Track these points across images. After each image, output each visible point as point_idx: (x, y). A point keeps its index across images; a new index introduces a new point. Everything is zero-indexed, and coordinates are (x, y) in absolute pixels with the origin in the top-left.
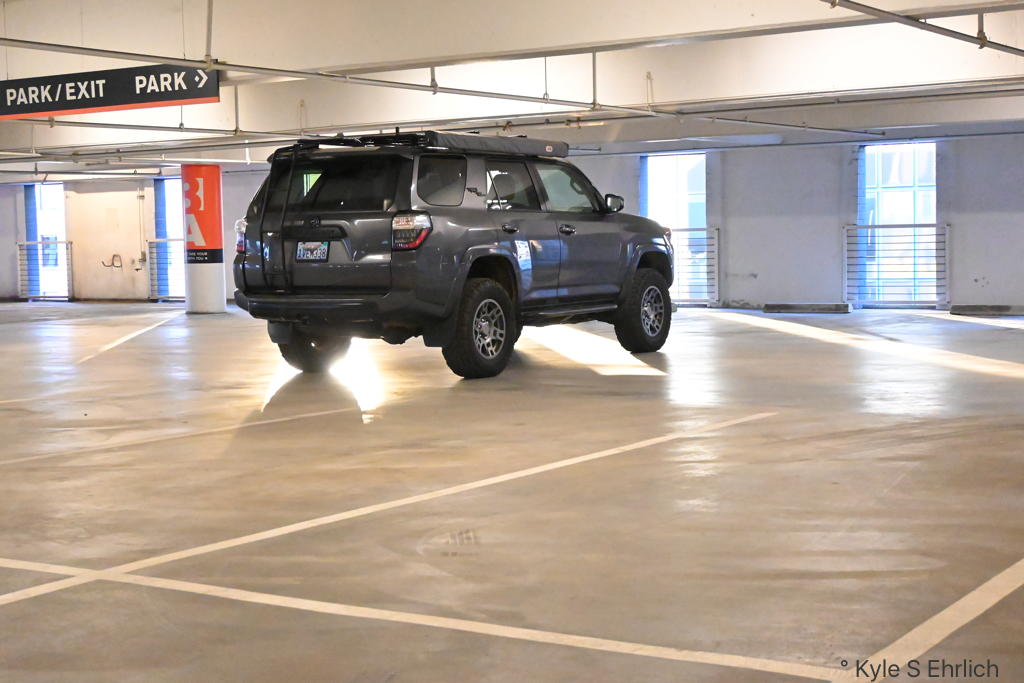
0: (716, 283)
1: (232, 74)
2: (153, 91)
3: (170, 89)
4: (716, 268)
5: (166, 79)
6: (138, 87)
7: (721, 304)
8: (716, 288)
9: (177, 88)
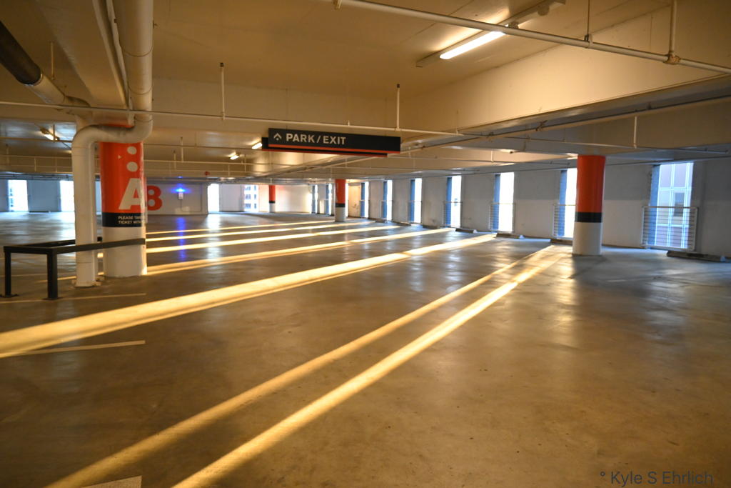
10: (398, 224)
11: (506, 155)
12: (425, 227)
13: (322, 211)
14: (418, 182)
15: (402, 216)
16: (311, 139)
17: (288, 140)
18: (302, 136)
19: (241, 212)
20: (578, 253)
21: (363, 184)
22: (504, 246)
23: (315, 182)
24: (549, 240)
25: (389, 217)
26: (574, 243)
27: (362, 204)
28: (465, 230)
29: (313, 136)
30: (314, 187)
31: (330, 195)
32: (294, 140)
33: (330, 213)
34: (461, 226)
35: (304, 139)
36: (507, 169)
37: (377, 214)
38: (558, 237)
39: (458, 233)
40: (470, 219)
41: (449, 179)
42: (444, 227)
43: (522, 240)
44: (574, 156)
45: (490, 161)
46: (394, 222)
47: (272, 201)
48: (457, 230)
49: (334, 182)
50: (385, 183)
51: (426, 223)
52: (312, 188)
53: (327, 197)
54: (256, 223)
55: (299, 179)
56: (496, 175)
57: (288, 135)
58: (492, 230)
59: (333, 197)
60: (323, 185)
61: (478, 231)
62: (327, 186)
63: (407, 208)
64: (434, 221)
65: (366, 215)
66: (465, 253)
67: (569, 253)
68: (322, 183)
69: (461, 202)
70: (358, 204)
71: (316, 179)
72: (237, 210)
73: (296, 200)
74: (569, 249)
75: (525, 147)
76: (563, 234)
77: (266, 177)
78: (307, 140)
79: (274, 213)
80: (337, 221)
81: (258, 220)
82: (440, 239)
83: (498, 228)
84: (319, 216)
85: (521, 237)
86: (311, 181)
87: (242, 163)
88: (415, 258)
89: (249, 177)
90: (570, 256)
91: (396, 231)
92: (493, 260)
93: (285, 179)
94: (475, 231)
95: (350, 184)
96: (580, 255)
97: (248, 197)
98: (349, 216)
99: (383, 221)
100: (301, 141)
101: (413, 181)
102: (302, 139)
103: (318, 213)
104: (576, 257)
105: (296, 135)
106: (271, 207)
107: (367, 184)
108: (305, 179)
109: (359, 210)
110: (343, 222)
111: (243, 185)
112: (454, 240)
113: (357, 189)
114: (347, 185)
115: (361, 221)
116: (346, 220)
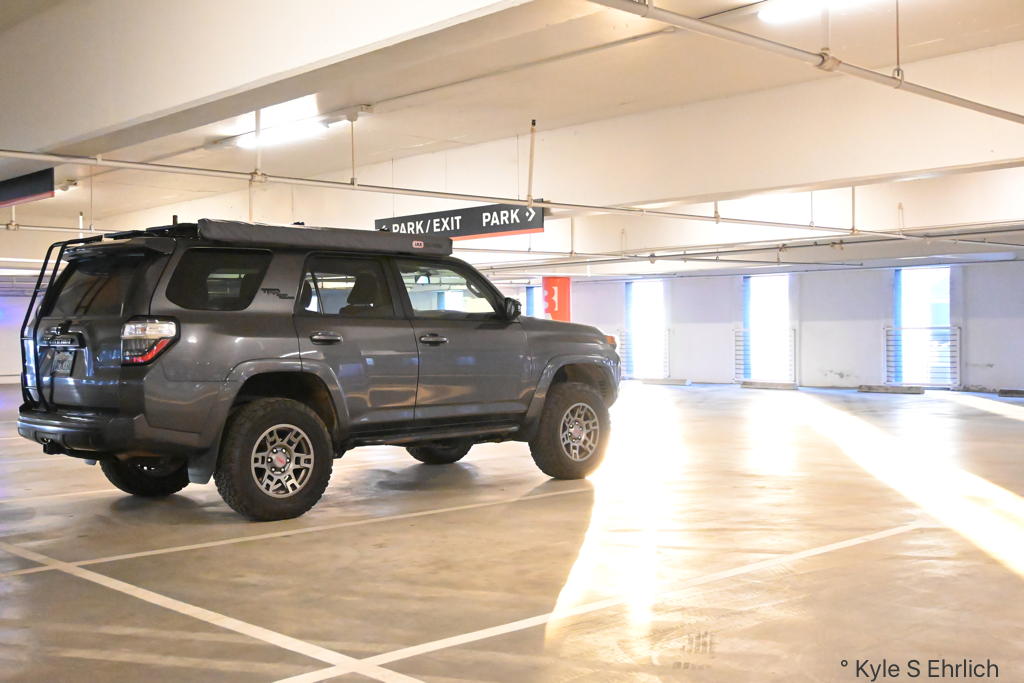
0: (958, 370)
1: (554, 210)
2: (495, 224)
3: (507, 222)
4: (958, 359)
5: (505, 215)
6: (485, 221)
7: (962, 388)
8: (958, 376)
9: (512, 222)
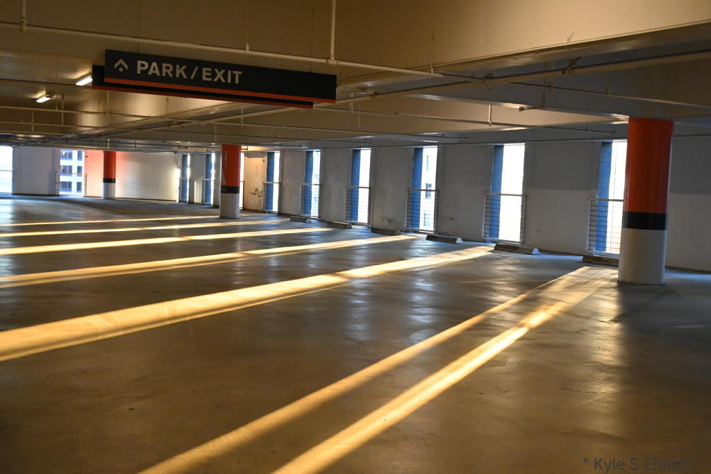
10: (330, 224)
11: (512, 114)
12: (375, 230)
13: (198, 198)
14: (365, 155)
15: (337, 212)
16: (180, 71)
17: (139, 72)
18: (164, 65)
19: (52, 195)
20: (629, 279)
21: (270, 156)
22: (506, 266)
23: (186, 147)
24: (581, 258)
25: (314, 212)
26: (620, 264)
27: (268, 188)
28: (443, 238)
29: (184, 67)
30: (184, 157)
31: (213, 171)
32: (150, 73)
33: (212, 202)
34: (436, 231)
35: (169, 71)
36: (513, 138)
37: (294, 207)
38: (595, 253)
39: (430, 243)
40: (452, 219)
41: (418, 152)
42: (407, 232)
43: (536, 256)
44: (623, 119)
45: (487, 123)
46: (322, 220)
47: (109, 179)
48: (430, 238)
49: (220, 150)
50: (309, 154)
51: (377, 224)
52: (180, 158)
53: (208, 175)
54: (79, 217)
55: (160, 142)
56: (496, 147)
57: (139, 63)
58: (488, 238)
59: (217, 175)
60: (201, 154)
61: (463, 240)
62: (208, 157)
63: (345, 199)
64: (390, 221)
65: (275, 208)
66: (442, 276)
67: (613, 280)
68: (200, 150)
69: (437, 191)
70: (261, 187)
71: (189, 143)
72: (46, 193)
73: (152, 177)
74: (613, 273)
75: (544, 101)
76: (604, 248)
77: (99, 135)
78: (174, 72)
79: (113, 199)
80: (223, 218)
81: (82, 211)
82: (400, 251)
83: (497, 235)
84: (191, 208)
85: (535, 251)
86: (179, 146)
87: (57, 110)
88: (356, 283)
89: (69, 136)
90: (615, 284)
91: (325, 237)
92: (488, 289)
93: (133, 141)
94: (459, 241)
95: (248, 154)
96: (631, 284)
97: (68, 171)
98: (244, 209)
99: (304, 220)
100: (164, 75)
101: (356, 154)
102: (164, 71)
103: (191, 202)
104: (623, 286)
105: (154, 64)
106: (107, 190)
107: (277, 155)
108: (168, 142)
109: (262, 198)
110: (234, 218)
111: (57, 149)
112: (423, 255)
113: (259, 163)
114: (242, 155)
115: (265, 219)
116: (239, 215)
